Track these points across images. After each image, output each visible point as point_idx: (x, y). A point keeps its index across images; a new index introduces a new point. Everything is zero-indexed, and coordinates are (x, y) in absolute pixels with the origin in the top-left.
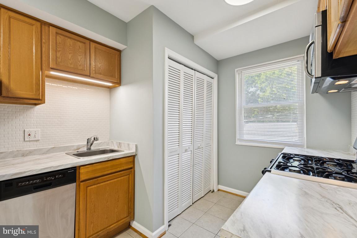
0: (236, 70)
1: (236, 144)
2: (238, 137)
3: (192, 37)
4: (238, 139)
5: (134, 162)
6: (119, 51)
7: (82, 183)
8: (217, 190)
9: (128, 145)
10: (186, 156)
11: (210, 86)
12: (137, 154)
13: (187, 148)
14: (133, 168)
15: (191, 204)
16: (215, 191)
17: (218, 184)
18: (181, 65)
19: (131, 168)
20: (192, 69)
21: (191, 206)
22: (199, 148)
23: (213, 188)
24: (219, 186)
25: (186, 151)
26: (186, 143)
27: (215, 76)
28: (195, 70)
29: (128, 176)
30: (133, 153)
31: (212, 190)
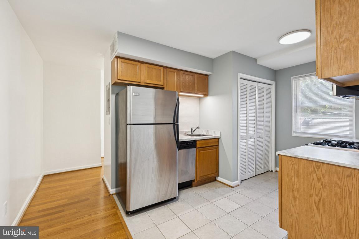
0: (292, 78)
1: (292, 135)
2: (294, 130)
3: (256, 60)
4: (294, 132)
5: (218, 142)
6: (207, 75)
7: (198, 149)
8: (275, 171)
9: (215, 132)
10: (251, 141)
11: (269, 91)
12: (220, 138)
13: (252, 136)
14: (218, 145)
15: (255, 175)
16: (273, 171)
17: (276, 167)
18: (248, 81)
19: (217, 145)
20: (255, 82)
21: (254, 176)
22: (260, 137)
23: (272, 169)
24: (277, 168)
25: (251, 138)
26: (251, 132)
27: (274, 83)
28: (257, 82)
29: (216, 150)
30: (218, 136)
31: (271, 171)
